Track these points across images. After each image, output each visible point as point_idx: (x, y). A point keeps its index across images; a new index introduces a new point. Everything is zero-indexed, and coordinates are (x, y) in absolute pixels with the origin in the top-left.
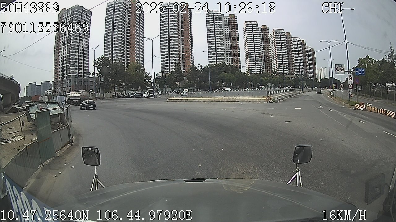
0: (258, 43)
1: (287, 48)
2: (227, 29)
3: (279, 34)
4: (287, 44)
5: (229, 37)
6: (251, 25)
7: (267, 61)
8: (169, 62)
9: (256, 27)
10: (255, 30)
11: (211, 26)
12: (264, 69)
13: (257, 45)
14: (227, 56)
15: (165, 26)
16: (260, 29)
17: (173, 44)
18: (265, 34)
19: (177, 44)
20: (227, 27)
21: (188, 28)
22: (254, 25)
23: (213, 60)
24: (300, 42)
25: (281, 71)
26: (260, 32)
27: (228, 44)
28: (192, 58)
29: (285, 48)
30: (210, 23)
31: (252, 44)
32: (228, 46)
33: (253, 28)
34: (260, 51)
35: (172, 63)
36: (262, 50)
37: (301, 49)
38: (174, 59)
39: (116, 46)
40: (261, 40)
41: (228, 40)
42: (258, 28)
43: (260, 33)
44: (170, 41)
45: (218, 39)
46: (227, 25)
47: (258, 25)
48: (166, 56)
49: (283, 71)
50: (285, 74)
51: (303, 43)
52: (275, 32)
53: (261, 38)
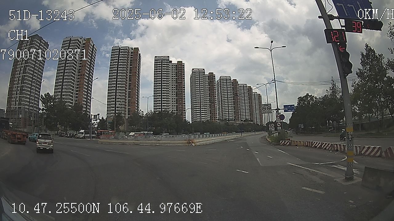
0: (204, 90)
1: (233, 95)
2: (174, 76)
3: (225, 80)
4: (233, 90)
5: (175, 84)
6: (198, 72)
7: (212, 108)
8: (115, 106)
10: (201, 77)
11: (158, 73)
12: (209, 116)
13: (203, 93)
14: (173, 103)
15: (114, 69)
16: (207, 76)
17: (120, 88)
18: (211, 82)
19: (124, 88)
20: (174, 74)
21: (136, 73)
22: (201, 72)
23: (158, 107)
24: (247, 88)
25: (227, 118)
26: (206, 79)
27: (173, 91)
28: (137, 104)
29: (231, 94)
31: (198, 92)
32: (174, 93)
33: (200, 75)
34: (205, 98)
35: (118, 107)
36: (207, 98)
37: (248, 94)
38: (119, 104)
39: (66, 85)
40: (207, 87)
41: (174, 87)
42: (204, 75)
43: (206, 81)
44: (118, 85)
45: (164, 86)
46: (174, 72)
47: (205, 72)
48: (112, 100)
49: (228, 118)
50: (230, 120)
51: (250, 89)
52: (222, 79)
53: (207, 85)
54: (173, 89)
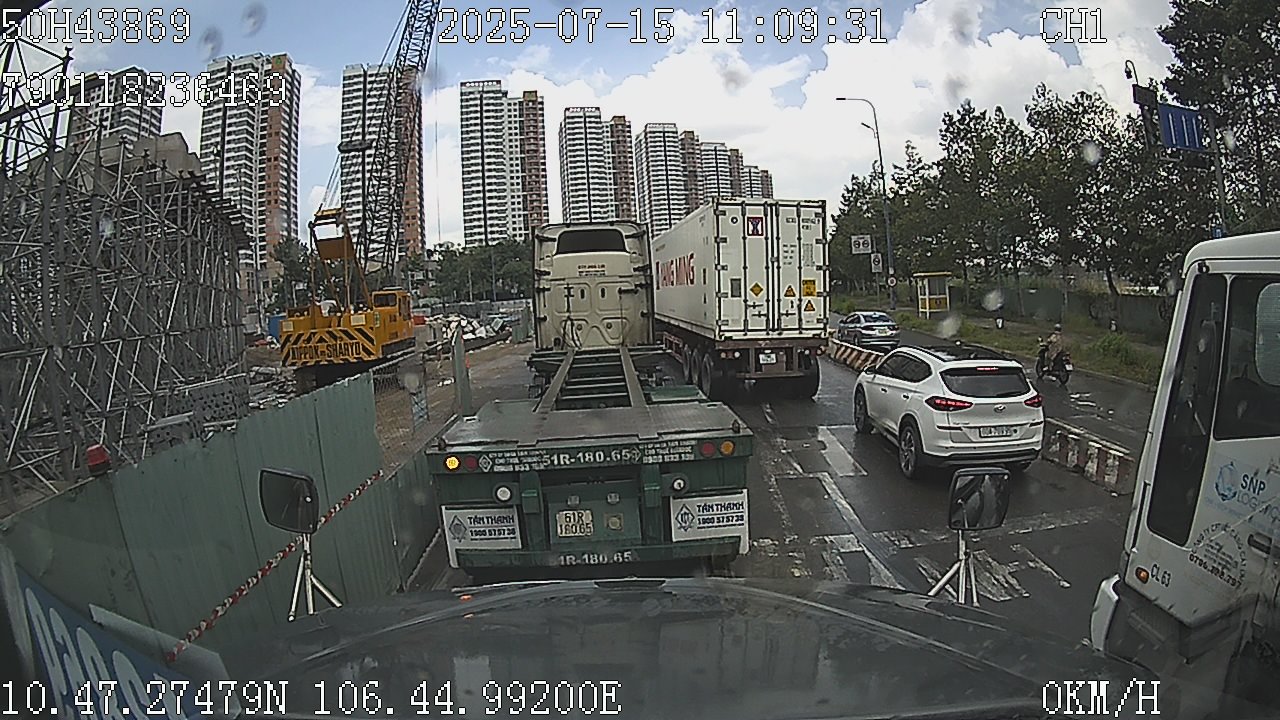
0: (600, 167)
1: (684, 177)
2: (516, 134)
3: (660, 136)
4: (683, 162)
5: (519, 156)
6: (581, 117)
7: (624, 215)
9: (597, 123)
10: (591, 130)
11: (472, 128)
13: (596, 175)
14: (513, 210)
16: (607, 127)
18: (619, 142)
20: (516, 128)
21: (412, 135)
22: (590, 117)
24: (726, 155)
26: (605, 134)
27: (515, 175)
29: (677, 175)
30: (471, 118)
31: (582, 172)
32: (515, 181)
33: (588, 125)
34: (603, 189)
36: (609, 187)
37: (728, 173)
40: (609, 158)
41: (517, 165)
42: (600, 125)
43: (606, 140)
45: (491, 163)
46: (515, 122)
47: (600, 117)
51: (735, 158)
52: (650, 132)
53: (608, 152)
54: (515, 168)
